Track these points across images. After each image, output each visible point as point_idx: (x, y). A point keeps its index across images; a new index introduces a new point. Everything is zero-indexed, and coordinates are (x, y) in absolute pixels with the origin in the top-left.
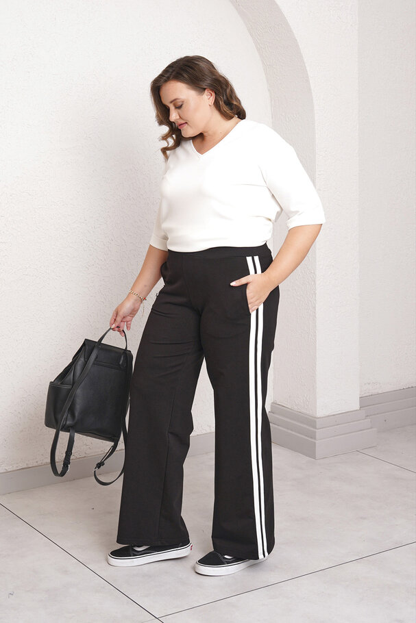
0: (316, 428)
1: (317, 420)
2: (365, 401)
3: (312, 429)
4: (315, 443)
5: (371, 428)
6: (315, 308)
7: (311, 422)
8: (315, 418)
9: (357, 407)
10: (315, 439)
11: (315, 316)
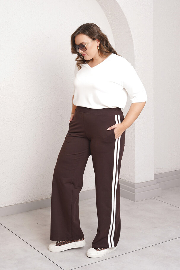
0: (135, 188)
1: (136, 185)
2: (156, 176)
3: (133, 188)
4: (135, 195)
5: (159, 188)
6: (134, 136)
7: (133, 185)
8: (135, 184)
9: (153, 179)
10: (135, 193)
11: (134, 139)
